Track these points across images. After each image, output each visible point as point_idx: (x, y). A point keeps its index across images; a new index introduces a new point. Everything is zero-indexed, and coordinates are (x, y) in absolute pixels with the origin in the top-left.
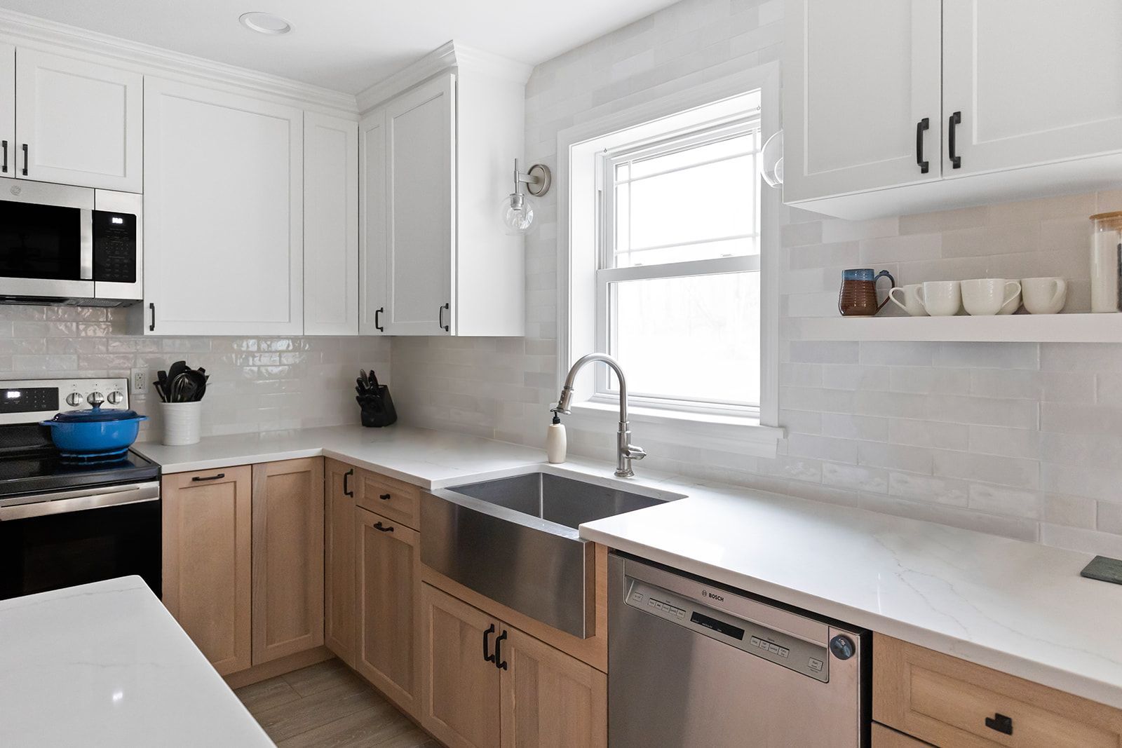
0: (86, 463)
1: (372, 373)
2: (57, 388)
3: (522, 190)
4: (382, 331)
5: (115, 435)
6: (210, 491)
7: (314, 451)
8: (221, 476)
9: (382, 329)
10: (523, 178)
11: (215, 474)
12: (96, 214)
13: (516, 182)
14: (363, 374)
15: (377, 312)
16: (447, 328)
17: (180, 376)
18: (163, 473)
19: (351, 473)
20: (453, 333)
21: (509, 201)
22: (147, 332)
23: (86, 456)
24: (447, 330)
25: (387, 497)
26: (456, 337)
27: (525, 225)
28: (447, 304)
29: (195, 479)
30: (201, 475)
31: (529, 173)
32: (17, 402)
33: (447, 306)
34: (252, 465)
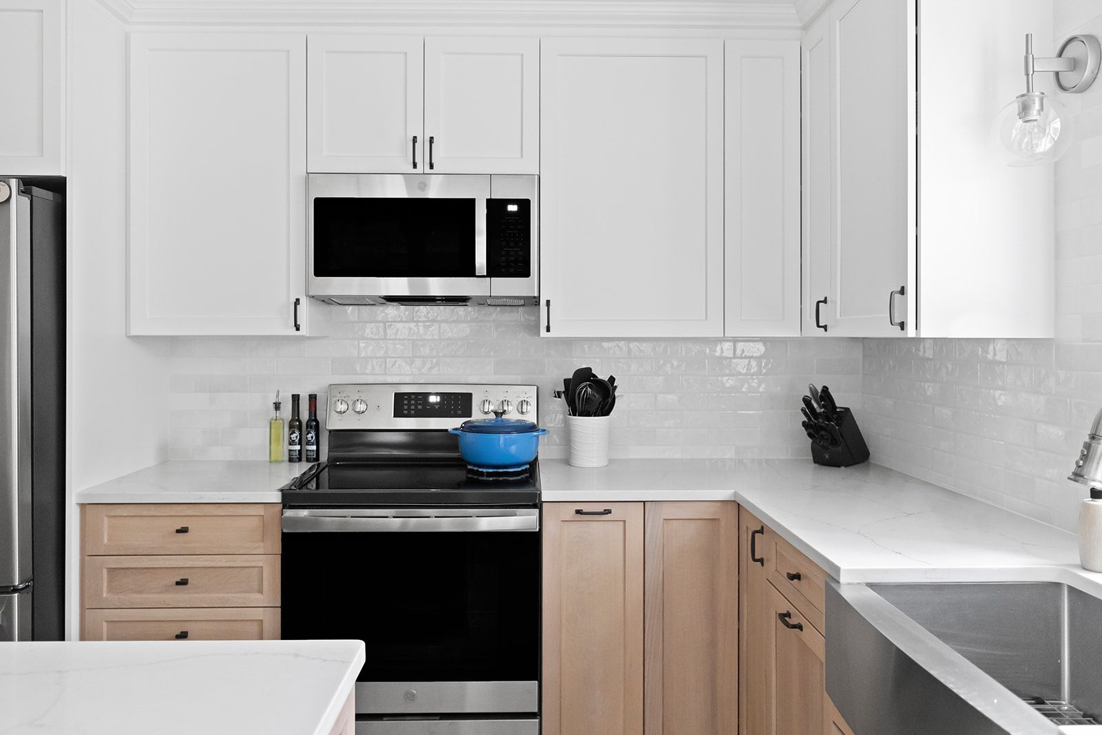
0: (485, 478)
1: (825, 389)
2: (471, 394)
3: (1043, 84)
4: (826, 331)
5: (513, 449)
6: (596, 528)
7: (724, 494)
8: (608, 512)
9: (825, 327)
10: (1046, 64)
11: (601, 508)
12: (491, 203)
13: (1027, 75)
14: (813, 391)
15: (818, 302)
16: (902, 326)
17: (584, 384)
18: (543, 500)
19: (761, 531)
20: (911, 332)
21: (1015, 107)
22: (543, 333)
23: (485, 470)
24: (902, 329)
25: (796, 577)
26: (918, 341)
27: (1045, 145)
28: (903, 288)
29: (578, 512)
30: (585, 508)
31: (1060, 55)
32: (437, 407)
33: (902, 291)
34: (644, 502)
